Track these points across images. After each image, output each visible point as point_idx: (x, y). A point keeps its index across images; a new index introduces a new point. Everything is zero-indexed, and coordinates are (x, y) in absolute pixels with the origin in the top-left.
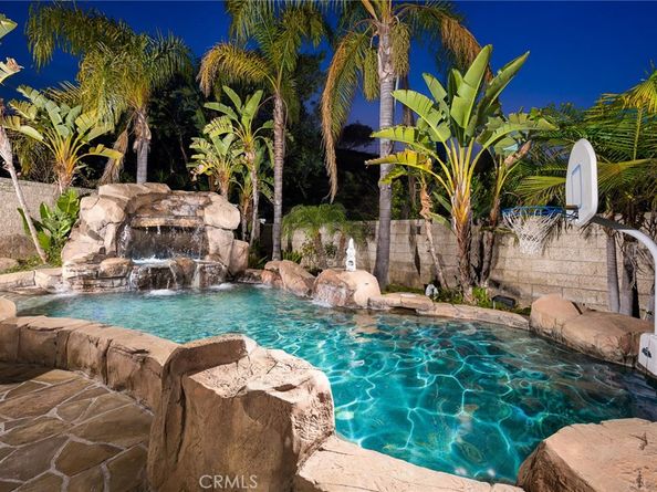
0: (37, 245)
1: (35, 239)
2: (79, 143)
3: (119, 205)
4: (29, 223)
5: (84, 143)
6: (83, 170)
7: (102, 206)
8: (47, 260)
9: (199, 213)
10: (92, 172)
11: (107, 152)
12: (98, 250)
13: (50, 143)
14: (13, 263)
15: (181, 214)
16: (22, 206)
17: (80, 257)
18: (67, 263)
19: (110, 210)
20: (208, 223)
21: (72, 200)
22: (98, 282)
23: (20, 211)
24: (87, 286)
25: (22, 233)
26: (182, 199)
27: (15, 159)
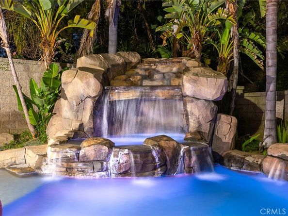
0: (28, 120)
1: (26, 115)
2: (60, 16)
3: (96, 77)
4: (22, 99)
5: (63, 15)
6: (62, 44)
7: (81, 79)
8: (36, 136)
9: (176, 82)
10: (70, 47)
11: (83, 24)
12: (77, 127)
13: (37, 20)
14: (11, 138)
15: (155, 83)
16: (16, 83)
17: (62, 134)
18: (51, 141)
19: (88, 84)
20: (188, 93)
21: (54, 75)
22: (80, 165)
23: (15, 87)
24: (69, 170)
25: (17, 109)
26: (154, 67)
27: (11, 39)
